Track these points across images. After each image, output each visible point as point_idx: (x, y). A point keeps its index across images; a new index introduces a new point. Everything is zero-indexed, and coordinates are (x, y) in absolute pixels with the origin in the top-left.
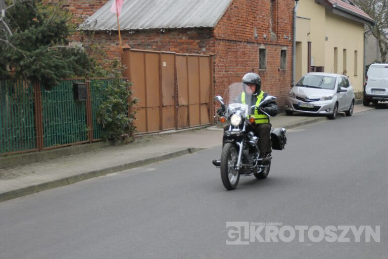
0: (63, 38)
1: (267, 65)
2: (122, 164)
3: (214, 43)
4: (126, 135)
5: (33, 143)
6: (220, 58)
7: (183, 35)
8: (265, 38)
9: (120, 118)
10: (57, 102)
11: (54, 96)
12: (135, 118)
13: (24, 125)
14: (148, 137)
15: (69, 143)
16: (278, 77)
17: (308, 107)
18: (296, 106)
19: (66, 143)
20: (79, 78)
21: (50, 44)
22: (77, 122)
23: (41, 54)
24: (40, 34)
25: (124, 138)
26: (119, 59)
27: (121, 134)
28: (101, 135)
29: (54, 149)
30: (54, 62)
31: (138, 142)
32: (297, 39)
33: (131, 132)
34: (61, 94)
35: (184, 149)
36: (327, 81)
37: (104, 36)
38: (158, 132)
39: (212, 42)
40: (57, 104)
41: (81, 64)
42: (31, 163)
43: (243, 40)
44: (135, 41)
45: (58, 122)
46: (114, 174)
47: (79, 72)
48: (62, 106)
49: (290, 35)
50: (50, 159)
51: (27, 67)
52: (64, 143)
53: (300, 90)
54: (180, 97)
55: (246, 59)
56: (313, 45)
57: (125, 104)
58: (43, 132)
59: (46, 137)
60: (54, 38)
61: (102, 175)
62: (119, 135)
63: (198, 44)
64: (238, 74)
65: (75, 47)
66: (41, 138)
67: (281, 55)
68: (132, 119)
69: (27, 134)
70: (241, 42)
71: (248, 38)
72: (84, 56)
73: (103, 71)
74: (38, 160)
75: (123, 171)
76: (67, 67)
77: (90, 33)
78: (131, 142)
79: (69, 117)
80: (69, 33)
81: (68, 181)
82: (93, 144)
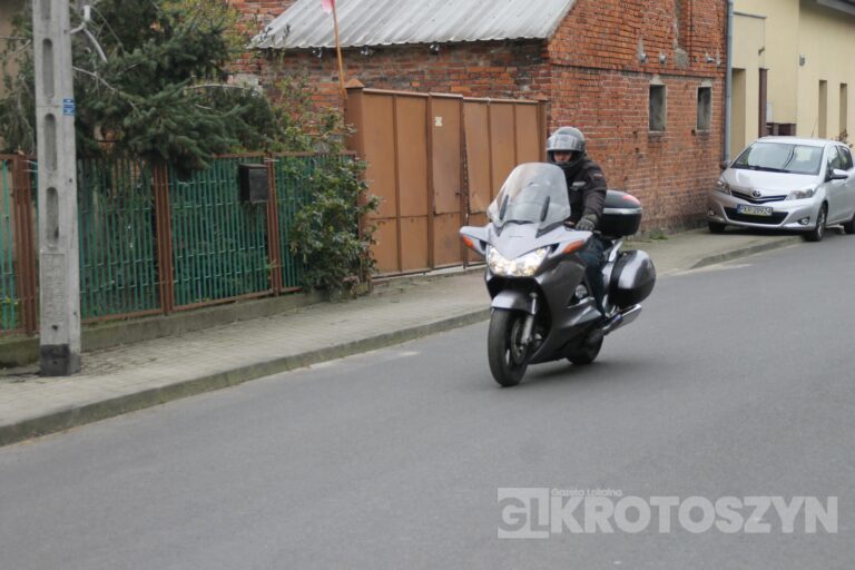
0: (217, 67)
1: (666, 122)
2: (345, 342)
3: (549, 74)
4: (353, 278)
5: (151, 297)
6: (561, 106)
7: (479, 57)
8: (662, 62)
9: (341, 241)
10: (203, 207)
11: (197, 195)
12: (373, 242)
13: (131, 258)
14: (403, 281)
15: (229, 295)
16: (691, 148)
17: (760, 213)
18: (733, 213)
19: (224, 296)
20: (251, 154)
21: (188, 80)
22: (247, 250)
23: (168, 101)
24: (166, 59)
25: (349, 285)
26: (337, 111)
27: (344, 275)
28: (299, 279)
29: (196, 308)
30: (197, 118)
31: (380, 294)
32: (735, 63)
33: (365, 272)
34: (213, 190)
35: (481, 309)
36: (803, 156)
37: (306, 62)
38: (424, 272)
39: (543, 71)
40: (204, 211)
41: (254, 123)
42: (148, 339)
43: (614, 67)
44: (372, 71)
45: (206, 250)
46: (328, 364)
47: (250, 141)
48: (214, 215)
49: (718, 55)
50: (189, 331)
51: (139, 130)
52: (219, 297)
53: (741, 176)
54: (474, 193)
55: (620, 110)
56: (770, 77)
57: (350, 211)
58: (174, 272)
59: (180, 282)
60: (197, 67)
61: (302, 366)
62: (337, 278)
63: (513, 75)
64: (601, 142)
65: (241, 86)
66: (170, 284)
67: (699, 99)
68: (368, 243)
69: (138, 277)
70: (608, 70)
71: (625, 62)
72: (261, 104)
73: (303, 137)
74: (162, 333)
75: (346, 357)
76: (224, 130)
77: (274, 55)
78: (366, 294)
79: (229, 239)
80: (230, 54)
81: (227, 379)
82: (282, 298)
